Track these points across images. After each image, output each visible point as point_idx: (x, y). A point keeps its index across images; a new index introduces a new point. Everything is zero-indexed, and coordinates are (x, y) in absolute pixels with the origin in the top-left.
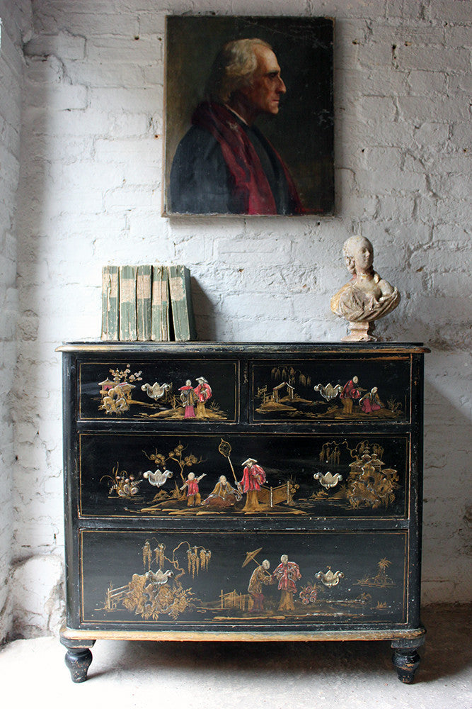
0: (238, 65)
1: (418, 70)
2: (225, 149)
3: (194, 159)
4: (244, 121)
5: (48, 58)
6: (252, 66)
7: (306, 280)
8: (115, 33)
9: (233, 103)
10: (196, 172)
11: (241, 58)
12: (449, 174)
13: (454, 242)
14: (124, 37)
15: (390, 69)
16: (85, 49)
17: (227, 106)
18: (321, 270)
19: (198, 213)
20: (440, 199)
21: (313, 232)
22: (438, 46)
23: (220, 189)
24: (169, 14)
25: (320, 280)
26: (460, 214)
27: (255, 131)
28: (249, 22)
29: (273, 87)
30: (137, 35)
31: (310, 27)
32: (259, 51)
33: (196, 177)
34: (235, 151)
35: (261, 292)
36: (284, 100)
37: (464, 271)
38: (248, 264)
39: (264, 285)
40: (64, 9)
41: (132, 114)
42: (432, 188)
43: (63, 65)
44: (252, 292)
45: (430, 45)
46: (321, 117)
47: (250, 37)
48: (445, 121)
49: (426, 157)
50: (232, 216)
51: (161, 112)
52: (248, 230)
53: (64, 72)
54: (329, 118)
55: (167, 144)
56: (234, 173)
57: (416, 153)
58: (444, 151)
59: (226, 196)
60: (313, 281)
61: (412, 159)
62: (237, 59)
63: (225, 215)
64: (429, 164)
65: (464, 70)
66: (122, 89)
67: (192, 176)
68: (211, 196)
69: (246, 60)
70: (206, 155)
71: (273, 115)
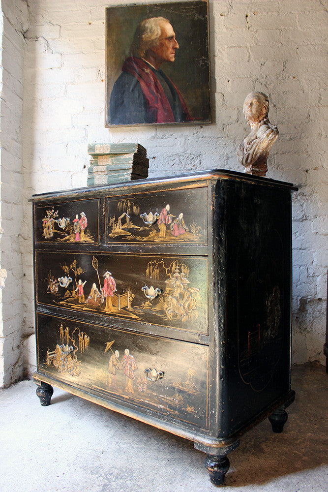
0: (150, 34)
1: (262, 29)
2: (143, 84)
3: (124, 91)
4: (154, 67)
5: (39, 39)
6: (158, 33)
7: (194, 162)
8: (77, 21)
9: (146, 57)
10: (125, 100)
11: (151, 30)
12: (284, 92)
13: (288, 135)
14: (83, 24)
15: (244, 29)
16: (60, 32)
17: (144, 59)
18: (204, 156)
19: (127, 124)
20: (278, 108)
21: (198, 133)
22: (275, 14)
23: (140, 109)
24: (108, 7)
25: (203, 162)
26: (292, 117)
27: (161, 73)
28: (155, 7)
29: (171, 46)
30: (90, 22)
31: (192, 7)
32: (162, 24)
33: (125, 102)
34: (148, 85)
35: (167, 171)
36: (178, 53)
37: (295, 153)
38: (159, 154)
39: (169, 166)
40: (47, 10)
41: (88, 68)
42: (273, 102)
43: (47, 42)
44: (162, 171)
45: (270, 13)
46: (201, 62)
47: (156, 16)
48: (281, 60)
49: (268, 83)
50: (147, 124)
51: (104, 66)
52: (158, 133)
53: (48, 47)
54: (206, 61)
55: (107, 84)
56: (149, 99)
57: (263, 81)
58: (280, 78)
59: (143, 113)
60: (199, 163)
61: (260, 84)
62: (149, 30)
63: (143, 124)
64: (271, 87)
65: (292, 27)
66: (82, 54)
67: (123, 101)
68: (134, 114)
69: (154, 31)
70: (131, 89)
71: (172, 62)
